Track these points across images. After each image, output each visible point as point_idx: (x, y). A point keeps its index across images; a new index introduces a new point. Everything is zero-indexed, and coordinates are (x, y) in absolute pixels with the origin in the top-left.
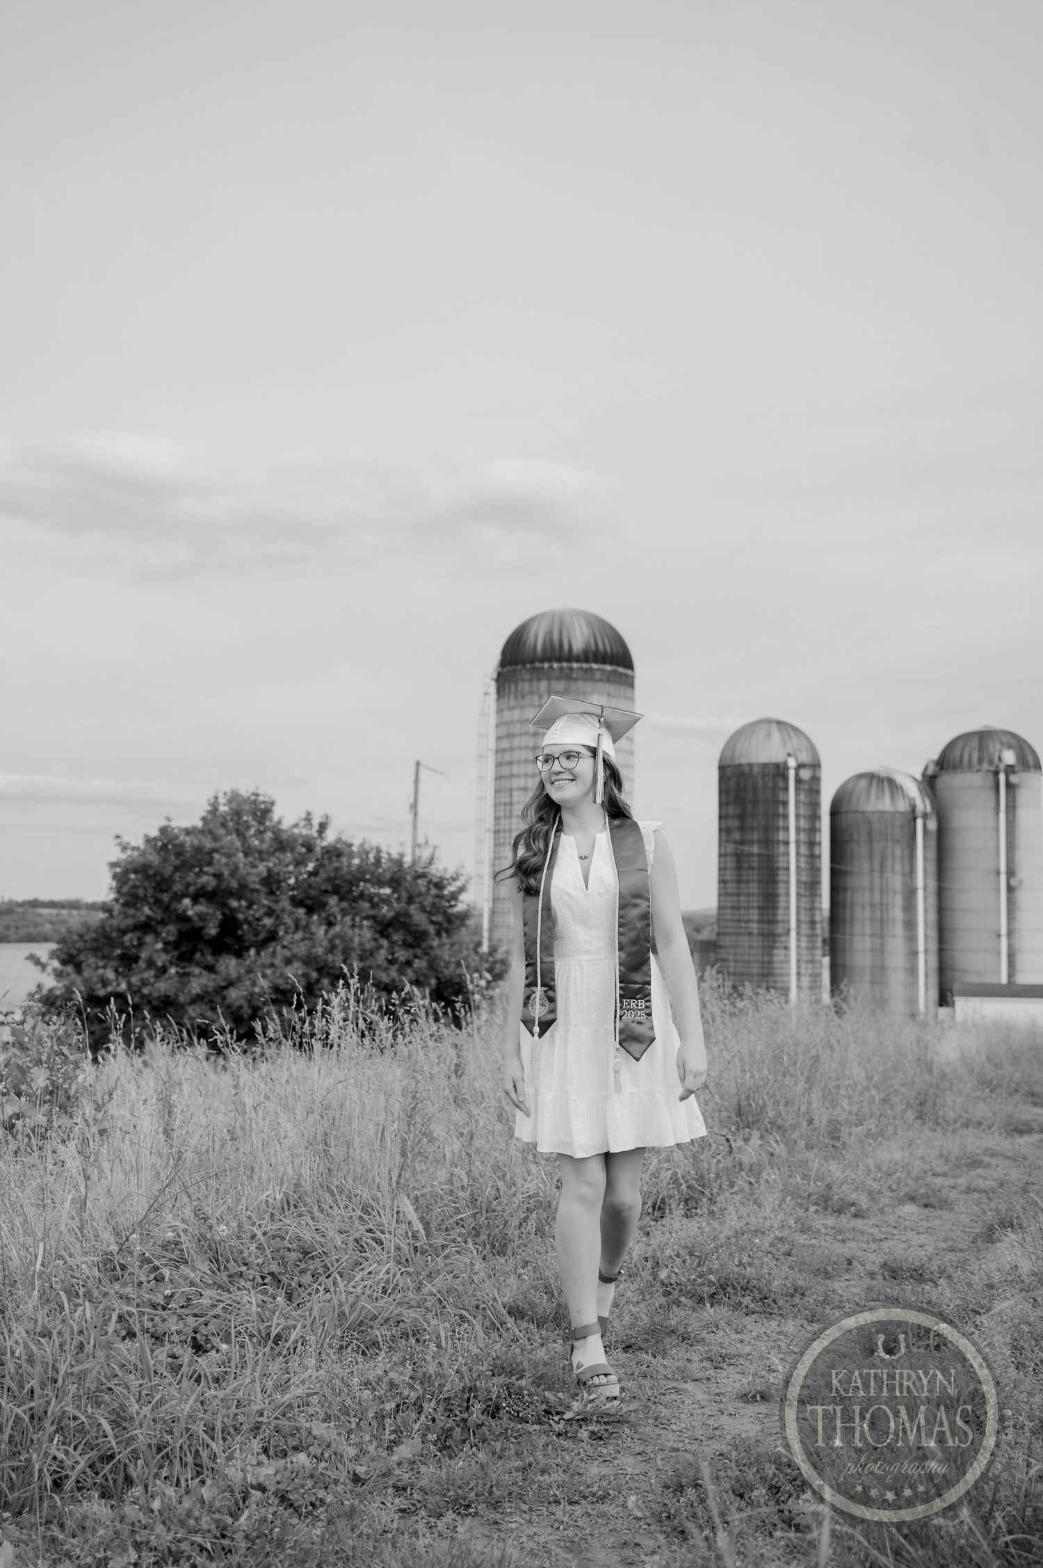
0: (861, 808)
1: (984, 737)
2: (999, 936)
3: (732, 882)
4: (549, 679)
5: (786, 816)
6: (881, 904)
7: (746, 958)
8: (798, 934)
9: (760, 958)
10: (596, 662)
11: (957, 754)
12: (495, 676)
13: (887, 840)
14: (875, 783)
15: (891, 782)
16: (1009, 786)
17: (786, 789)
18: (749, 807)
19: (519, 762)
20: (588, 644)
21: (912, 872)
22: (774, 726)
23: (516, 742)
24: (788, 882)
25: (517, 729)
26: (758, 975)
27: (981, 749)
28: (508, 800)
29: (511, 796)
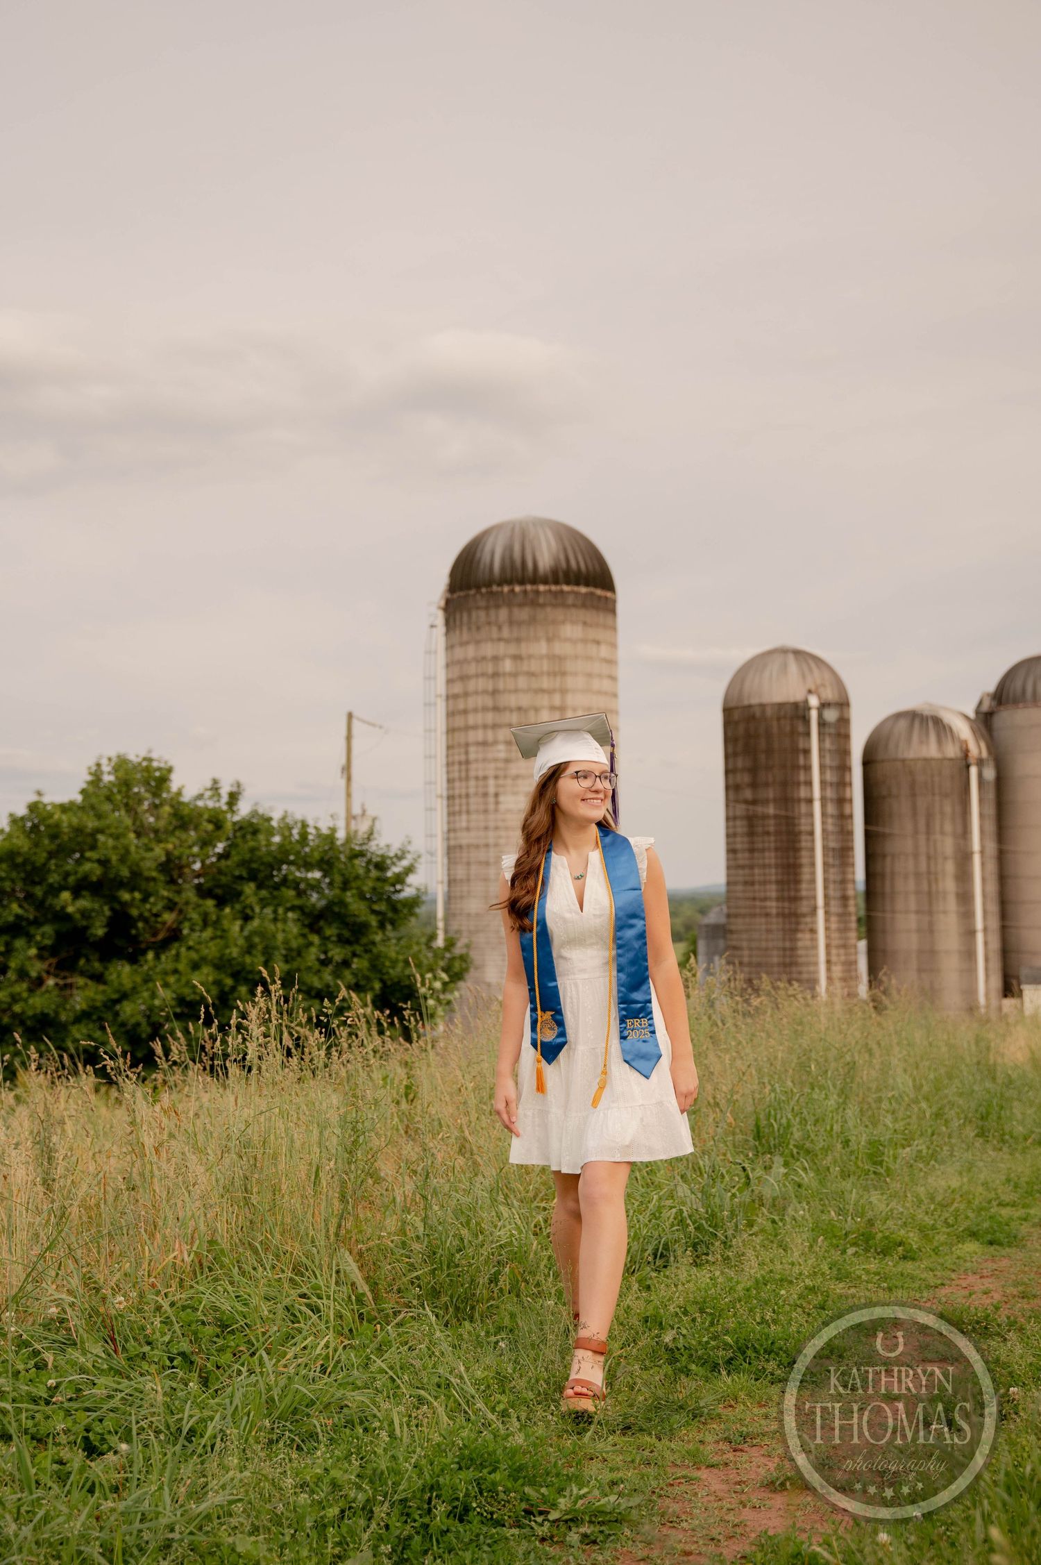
0: (900, 756)
3: (743, 851)
4: (510, 605)
5: (808, 768)
6: (929, 873)
7: (764, 944)
8: (826, 913)
9: (780, 944)
10: (568, 583)
11: (1018, 684)
12: (443, 603)
13: (933, 794)
14: (917, 724)
15: (937, 721)
17: (808, 734)
18: (762, 757)
19: (476, 710)
20: (557, 560)
21: (964, 832)
22: (791, 657)
23: (472, 685)
24: (812, 849)
25: (472, 669)
26: (779, 965)
28: (463, 758)
29: (467, 753)
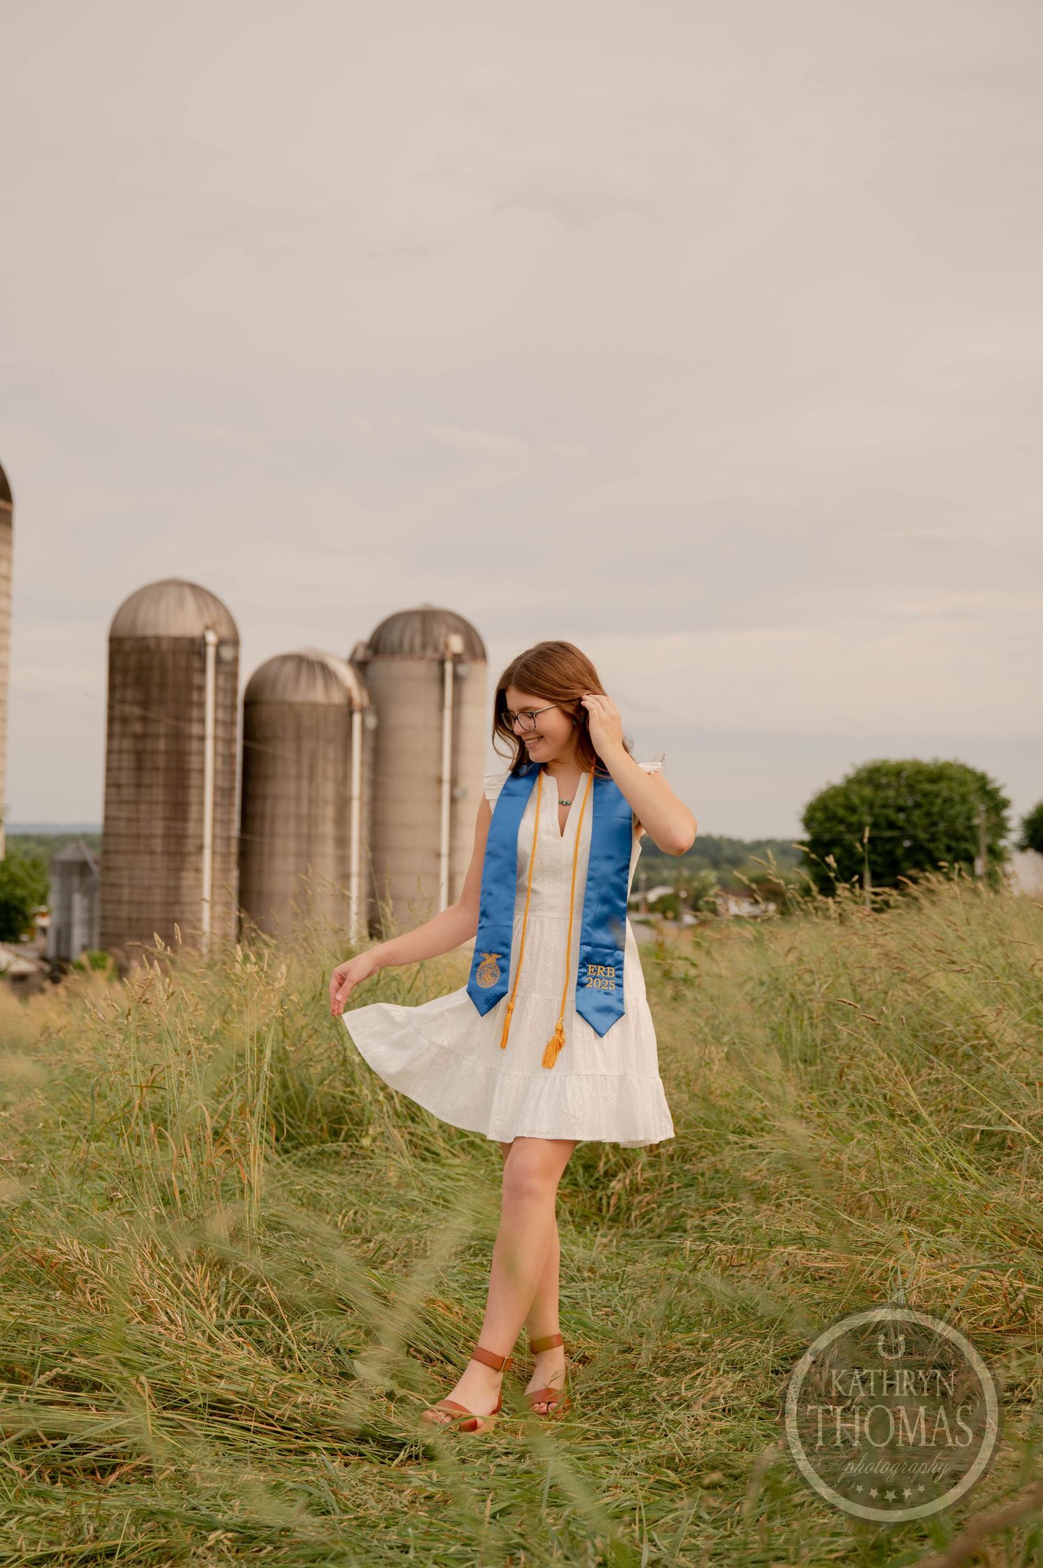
0: (288, 698)
1: (427, 617)
2: (438, 855)
3: (128, 786)
5: (202, 705)
6: (310, 816)
7: (146, 882)
8: (214, 853)
9: (164, 882)
11: (395, 636)
13: (318, 738)
14: (304, 669)
15: (324, 668)
16: (457, 678)
17: (203, 670)
18: (155, 692)
21: (345, 779)
22: (187, 591)
24: (202, 788)
27: (426, 631)
